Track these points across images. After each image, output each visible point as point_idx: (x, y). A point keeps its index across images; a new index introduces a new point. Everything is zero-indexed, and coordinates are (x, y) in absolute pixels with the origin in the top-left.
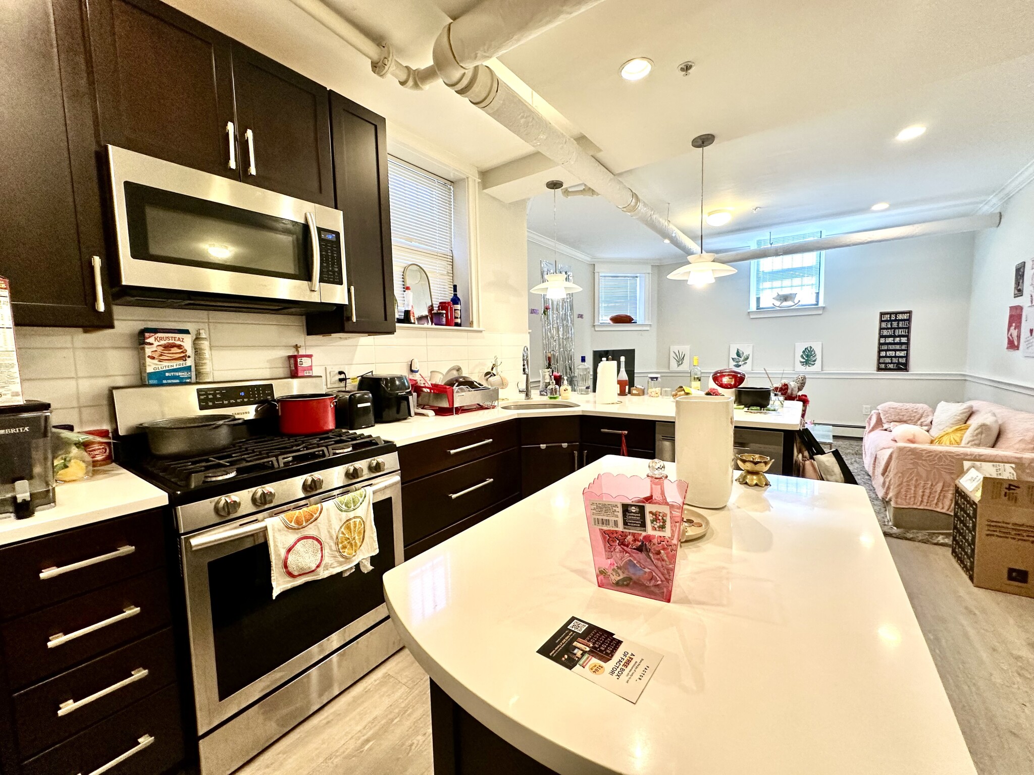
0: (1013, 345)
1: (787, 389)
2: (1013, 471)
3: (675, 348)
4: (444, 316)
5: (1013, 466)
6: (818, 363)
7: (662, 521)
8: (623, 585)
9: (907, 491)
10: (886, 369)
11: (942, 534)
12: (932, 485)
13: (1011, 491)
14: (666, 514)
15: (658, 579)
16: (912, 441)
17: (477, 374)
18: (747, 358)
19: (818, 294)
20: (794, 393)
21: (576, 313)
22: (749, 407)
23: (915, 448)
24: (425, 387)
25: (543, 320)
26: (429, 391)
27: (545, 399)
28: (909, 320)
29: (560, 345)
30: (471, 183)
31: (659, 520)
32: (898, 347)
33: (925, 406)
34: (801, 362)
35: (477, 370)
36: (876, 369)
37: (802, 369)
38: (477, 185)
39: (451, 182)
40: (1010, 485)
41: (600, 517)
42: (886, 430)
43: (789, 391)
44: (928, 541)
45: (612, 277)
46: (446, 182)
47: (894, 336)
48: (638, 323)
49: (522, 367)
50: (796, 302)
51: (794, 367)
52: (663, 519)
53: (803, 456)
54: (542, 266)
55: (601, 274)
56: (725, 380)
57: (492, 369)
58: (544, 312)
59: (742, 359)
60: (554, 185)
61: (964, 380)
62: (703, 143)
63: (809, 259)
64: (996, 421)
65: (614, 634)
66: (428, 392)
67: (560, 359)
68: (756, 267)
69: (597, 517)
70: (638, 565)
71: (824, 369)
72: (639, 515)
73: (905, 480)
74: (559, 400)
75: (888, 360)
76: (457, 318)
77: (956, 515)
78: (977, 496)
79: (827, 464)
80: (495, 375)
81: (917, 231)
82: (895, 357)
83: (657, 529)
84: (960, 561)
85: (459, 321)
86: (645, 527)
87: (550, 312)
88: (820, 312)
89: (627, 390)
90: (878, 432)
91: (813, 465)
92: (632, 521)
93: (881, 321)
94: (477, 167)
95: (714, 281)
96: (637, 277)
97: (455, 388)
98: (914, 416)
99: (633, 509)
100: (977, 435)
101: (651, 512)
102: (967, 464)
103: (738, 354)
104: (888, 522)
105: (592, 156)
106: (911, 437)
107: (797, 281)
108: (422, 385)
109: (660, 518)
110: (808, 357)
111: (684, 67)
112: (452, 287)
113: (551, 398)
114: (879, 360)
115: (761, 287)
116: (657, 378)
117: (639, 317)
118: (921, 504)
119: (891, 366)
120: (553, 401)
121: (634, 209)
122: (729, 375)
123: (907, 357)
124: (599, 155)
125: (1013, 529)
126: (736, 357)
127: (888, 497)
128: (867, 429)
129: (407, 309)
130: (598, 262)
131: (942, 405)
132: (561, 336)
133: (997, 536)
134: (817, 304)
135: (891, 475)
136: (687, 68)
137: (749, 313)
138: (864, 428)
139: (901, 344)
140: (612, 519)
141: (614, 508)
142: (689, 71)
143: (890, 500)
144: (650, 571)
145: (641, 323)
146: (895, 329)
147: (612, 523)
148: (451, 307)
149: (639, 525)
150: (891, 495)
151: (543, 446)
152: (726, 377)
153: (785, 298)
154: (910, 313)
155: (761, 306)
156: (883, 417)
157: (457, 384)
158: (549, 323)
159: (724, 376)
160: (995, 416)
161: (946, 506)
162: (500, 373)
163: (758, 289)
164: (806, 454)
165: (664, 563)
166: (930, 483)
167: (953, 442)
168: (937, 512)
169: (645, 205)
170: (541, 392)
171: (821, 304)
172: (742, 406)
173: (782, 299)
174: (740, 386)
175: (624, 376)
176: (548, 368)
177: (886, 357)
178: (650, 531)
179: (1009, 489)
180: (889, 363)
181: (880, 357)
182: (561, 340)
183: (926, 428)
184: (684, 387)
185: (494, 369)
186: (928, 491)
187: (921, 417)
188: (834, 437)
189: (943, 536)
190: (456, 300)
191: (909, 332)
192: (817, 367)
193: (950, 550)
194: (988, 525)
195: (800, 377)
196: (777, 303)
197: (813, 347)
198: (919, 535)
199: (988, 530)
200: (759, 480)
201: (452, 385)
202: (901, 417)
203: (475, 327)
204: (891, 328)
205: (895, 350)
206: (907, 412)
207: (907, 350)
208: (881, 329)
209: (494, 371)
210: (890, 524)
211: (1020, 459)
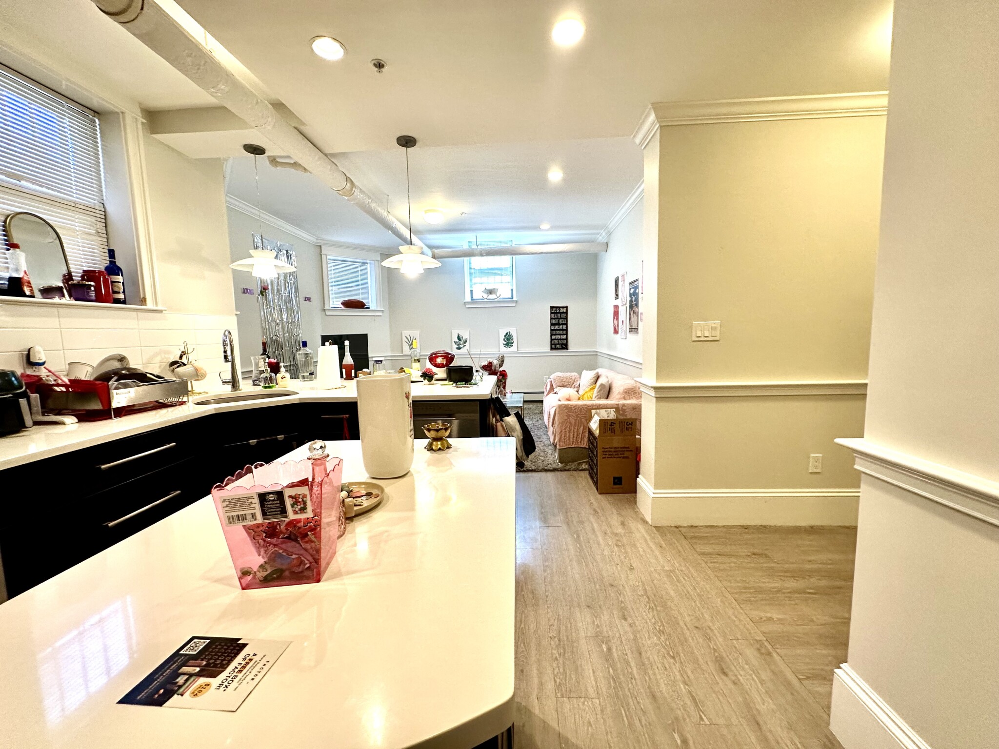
0: (616, 331)
1: (491, 366)
2: (614, 414)
3: (406, 333)
4: (92, 288)
5: (614, 410)
6: (515, 344)
7: (302, 503)
8: (273, 580)
9: (565, 436)
10: (556, 349)
11: (584, 462)
12: (577, 430)
13: (613, 426)
14: (306, 495)
15: (306, 562)
16: (568, 400)
17: (158, 365)
18: (465, 342)
19: (512, 290)
20: (497, 369)
21: (302, 295)
22: (457, 382)
23: (568, 405)
24: (58, 385)
25: (261, 302)
26: (64, 389)
27: (259, 389)
28: (566, 313)
29: (283, 330)
30: (129, 120)
31: (300, 502)
32: (561, 332)
33: (576, 374)
34: (504, 344)
35: (158, 359)
36: (549, 348)
37: (504, 349)
38: (140, 126)
39: (95, 112)
40: (612, 423)
41: (235, 514)
42: (555, 393)
43: (493, 368)
44: (577, 469)
45: (340, 261)
46: (85, 109)
47: (559, 325)
48: (371, 309)
49: (223, 354)
50: (498, 296)
51: (499, 348)
52: (303, 501)
53: (496, 420)
54: (256, 240)
55: (328, 257)
56: (439, 360)
57: (181, 357)
58: (261, 293)
59: (462, 342)
60: (256, 150)
61: (595, 354)
62: (407, 143)
63: (504, 261)
64: (608, 381)
65: (239, 639)
66: (62, 392)
67: (285, 345)
68: (469, 264)
69: (230, 514)
70: (284, 554)
71: (519, 349)
72: (278, 502)
73: (563, 428)
74: (276, 389)
75: (556, 342)
76: (119, 293)
77: (589, 448)
78: (597, 433)
79: (511, 423)
80: (185, 365)
81: (567, 249)
82: (560, 339)
83: (299, 512)
84: (592, 477)
85: (122, 296)
86: (286, 513)
87: (269, 293)
88: (514, 305)
89: (353, 375)
90: (551, 395)
91: (502, 426)
92: (272, 510)
93: (551, 313)
94: (140, 104)
95: (423, 271)
96: (367, 263)
97: (112, 383)
98: (570, 382)
99: (271, 497)
100: (599, 391)
101: (290, 497)
102: (593, 412)
103: (459, 338)
104: (556, 460)
105: (296, 128)
106: (568, 397)
107: (498, 279)
108: (53, 382)
109: (300, 500)
110: (508, 340)
111: (376, 63)
112: (107, 251)
113: (266, 387)
114: (551, 342)
115: (473, 281)
116: (381, 361)
117: (372, 302)
118: (573, 444)
119: (558, 346)
120: (268, 391)
121: (350, 193)
122: (441, 356)
123: (566, 339)
124: (302, 128)
125: (614, 451)
126: (458, 341)
127: (555, 442)
128: (545, 394)
129: (15, 275)
130: (325, 244)
131: (585, 373)
132: (285, 320)
133: (608, 457)
134: (512, 298)
135: (556, 426)
136: (380, 66)
137: (465, 303)
138: (543, 393)
139: (562, 330)
140: (248, 512)
141: (250, 500)
142: (382, 69)
143: (556, 444)
144: (297, 556)
145: (373, 309)
146: (559, 319)
147: (249, 517)
148: (104, 278)
149: (279, 513)
150: (556, 440)
151: (253, 442)
152: (439, 358)
153: (490, 292)
154: (566, 307)
155: (474, 298)
156: (553, 384)
157: (116, 378)
158: (269, 306)
159: (438, 357)
160: (608, 378)
161: (585, 444)
162: (193, 362)
163: (471, 283)
164: (498, 417)
165: (313, 545)
166: (576, 428)
167: (589, 397)
168: (581, 447)
169: (361, 191)
170: (254, 381)
171: (515, 299)
172: (452, 383)
173: (488, 292)
174: (450, 366)
175: (349, 360)
176: (262, 354)
177: (555, 339)
178: (291, 516)
179: (611, 425)
180: (557, 344)
181: (552, 340)
182: (285, 324)
183: (576, 389)
184: (405, 369)
185: (184, 357)
186: (576, 434)
187: (574, 382)
188: (525, 402)
189: (584, 464)
190: (113, 269)
191: (567, 321)
192: (514, 349)
193: (588, 472)
194: (603, 451)
195: (500, 356)
196: (485, 296)
197: (511, 332)
198: (573, 466)
199: (603, 454)
200: (442, 444)
201: (110, 379)
202: (563, 383)
203: (150, 305)
204: (557, 318)
205: (560, 335)
206: (567, 379)
207: (567, 334)
208: (551, 319)
209: (184, 360)
210: (558, 461)
211: (618, 405)
